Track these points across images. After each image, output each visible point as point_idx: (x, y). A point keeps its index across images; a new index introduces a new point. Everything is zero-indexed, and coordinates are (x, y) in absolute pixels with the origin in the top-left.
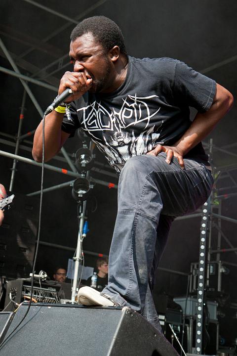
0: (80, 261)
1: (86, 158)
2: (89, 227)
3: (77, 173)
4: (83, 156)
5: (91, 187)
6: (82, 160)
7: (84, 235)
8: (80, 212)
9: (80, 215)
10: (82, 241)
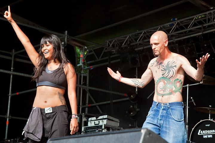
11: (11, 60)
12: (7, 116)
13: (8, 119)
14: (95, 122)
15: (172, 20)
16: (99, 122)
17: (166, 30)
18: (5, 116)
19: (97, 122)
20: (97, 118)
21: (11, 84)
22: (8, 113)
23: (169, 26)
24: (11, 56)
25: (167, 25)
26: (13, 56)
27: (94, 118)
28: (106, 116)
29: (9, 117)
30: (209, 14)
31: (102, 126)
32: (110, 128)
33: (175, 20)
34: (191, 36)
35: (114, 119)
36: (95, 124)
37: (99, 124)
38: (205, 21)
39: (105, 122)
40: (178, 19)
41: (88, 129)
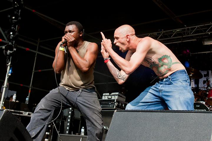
0: (6, 88)
1: (13, 34)
2: (12, 71)
3: (8, 41)
4: (11, 33)
5: (15, 49)
6: (11, 35)
7: (10, 74)
8: (8, 62)
9: (8, 64)
10: (8, 77)
11: (37, 46)
12: (30, 86)
13: (30, 89)
14: (108, 97)
15: (159, 30)
16: (112, 97)
17: (155, 37)
18: (29, 86)
19: (110, 97)
20: (110, 94)
21: (35, 63)
22: (31, 84)
23: (156, 34)
24: (37, 43)
25: (155, 34)
26: (38, 43)
27: (108, 94)
28: (117, 93)
29: (31, 87)
30: (187, 29)
31: (114, 100)
32: (120, 102)
33: (162, 31)
34: (173, 43)
35: (123, 96)
36: (108, 98)
37: (111, 98)
38: (184, 33)
39: (117, 97)
40: (164, 30)
41: (103, 101)
